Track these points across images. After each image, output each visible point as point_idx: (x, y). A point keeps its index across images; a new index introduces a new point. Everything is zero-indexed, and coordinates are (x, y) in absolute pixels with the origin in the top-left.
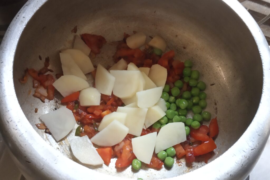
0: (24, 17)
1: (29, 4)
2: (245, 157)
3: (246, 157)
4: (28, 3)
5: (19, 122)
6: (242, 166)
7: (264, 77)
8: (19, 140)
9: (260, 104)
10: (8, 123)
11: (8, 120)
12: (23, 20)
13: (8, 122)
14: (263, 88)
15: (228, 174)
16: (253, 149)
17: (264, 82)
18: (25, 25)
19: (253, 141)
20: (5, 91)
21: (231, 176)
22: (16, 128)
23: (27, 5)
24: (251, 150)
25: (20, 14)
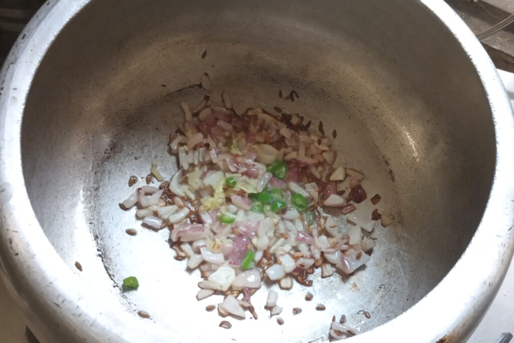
0: (16, 89)
1: (16, 59)
2: (503, 245)
3: (505, 246)
4: (14, 58)
5: (80, 299)
6: (502, 264)
7: (488, 97)
8: (93, 335)
9: (497, 146)
10: (58, 308)
11: (56, 302)
12: (14, 96)
13: (58, 305)
14: (494, 117)
15: (485, 283)
16: (511, 228)
17: (491, 104)
18: (23, 105)
19: (507, 215)
20: (30, 247)
21: (491, 285)
22: (78, 314)
23: (12, 63)
24: (509, 230)
25: (4, 84)
